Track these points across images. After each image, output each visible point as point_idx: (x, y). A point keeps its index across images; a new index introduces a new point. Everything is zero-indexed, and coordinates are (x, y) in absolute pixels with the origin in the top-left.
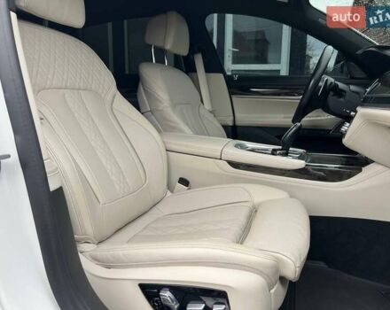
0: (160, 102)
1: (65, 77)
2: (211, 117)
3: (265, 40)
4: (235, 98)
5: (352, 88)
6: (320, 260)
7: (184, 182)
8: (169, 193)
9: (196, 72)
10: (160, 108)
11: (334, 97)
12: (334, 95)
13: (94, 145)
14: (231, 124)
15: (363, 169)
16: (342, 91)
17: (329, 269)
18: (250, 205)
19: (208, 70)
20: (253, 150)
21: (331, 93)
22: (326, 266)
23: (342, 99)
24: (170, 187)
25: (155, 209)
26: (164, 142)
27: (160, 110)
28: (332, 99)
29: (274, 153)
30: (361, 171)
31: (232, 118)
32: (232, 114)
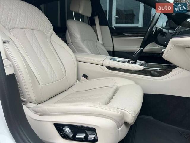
0: (76, 38)
1: (25, 23)
2: (102, 47)
3: (134, 14)
4: (114, 38)
5: (170, 31)
6: (150, 115)
7: (85, 76)
8: (78, 82)
9: (95, 25)
10: (76, 41)
11: (161, 36)
12: (160, 35)
13: (39, 56)
14: (112, 50)
15: (173, 70)
16: (165, 33)
17: (155, 120)
18: (115, 87)
19: (101, 24)
20: (119, 61)
21: (159, 34)
22: (153, 118)
23: (165, 37)
24: (78, 79)
25: (70, 89)
26: (76, 57)
27: (76, 42)
28: (159, 37)
29: (128, 62)
30: (171, 71)
31: (112, 47)
32: (112, 46)
